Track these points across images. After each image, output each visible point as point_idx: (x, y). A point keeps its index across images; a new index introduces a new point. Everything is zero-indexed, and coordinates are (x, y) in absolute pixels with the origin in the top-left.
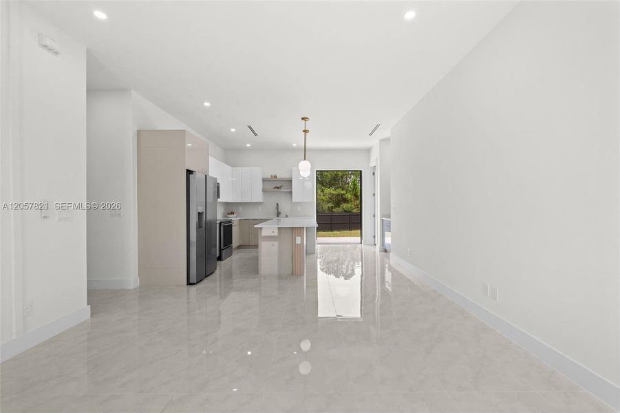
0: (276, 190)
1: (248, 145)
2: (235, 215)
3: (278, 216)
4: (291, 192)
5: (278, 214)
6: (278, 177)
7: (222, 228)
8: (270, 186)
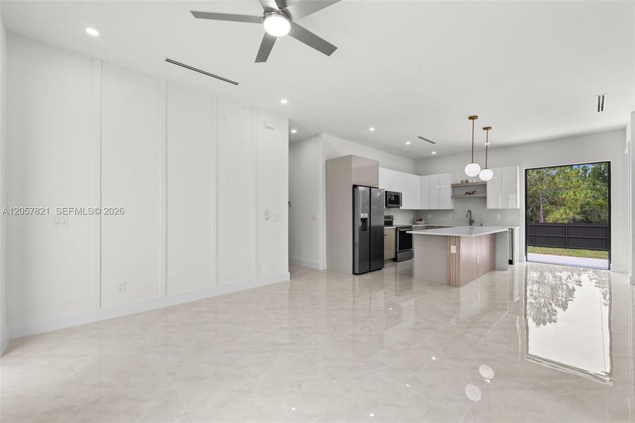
0: (468, 195)
1: (434, 153)
2: (423, 222)
3: (470, 224)
4: (486, 197)
5: (471, 222)
6: (470, 181)
7: (398, 233)
8: (461, 192)
